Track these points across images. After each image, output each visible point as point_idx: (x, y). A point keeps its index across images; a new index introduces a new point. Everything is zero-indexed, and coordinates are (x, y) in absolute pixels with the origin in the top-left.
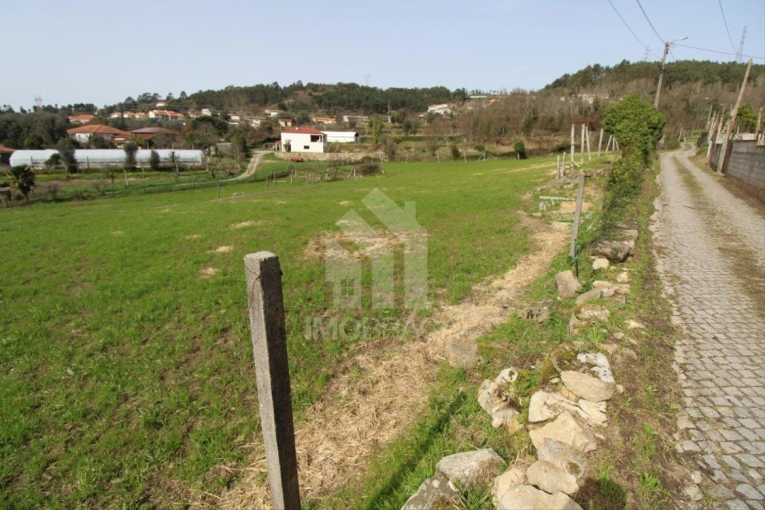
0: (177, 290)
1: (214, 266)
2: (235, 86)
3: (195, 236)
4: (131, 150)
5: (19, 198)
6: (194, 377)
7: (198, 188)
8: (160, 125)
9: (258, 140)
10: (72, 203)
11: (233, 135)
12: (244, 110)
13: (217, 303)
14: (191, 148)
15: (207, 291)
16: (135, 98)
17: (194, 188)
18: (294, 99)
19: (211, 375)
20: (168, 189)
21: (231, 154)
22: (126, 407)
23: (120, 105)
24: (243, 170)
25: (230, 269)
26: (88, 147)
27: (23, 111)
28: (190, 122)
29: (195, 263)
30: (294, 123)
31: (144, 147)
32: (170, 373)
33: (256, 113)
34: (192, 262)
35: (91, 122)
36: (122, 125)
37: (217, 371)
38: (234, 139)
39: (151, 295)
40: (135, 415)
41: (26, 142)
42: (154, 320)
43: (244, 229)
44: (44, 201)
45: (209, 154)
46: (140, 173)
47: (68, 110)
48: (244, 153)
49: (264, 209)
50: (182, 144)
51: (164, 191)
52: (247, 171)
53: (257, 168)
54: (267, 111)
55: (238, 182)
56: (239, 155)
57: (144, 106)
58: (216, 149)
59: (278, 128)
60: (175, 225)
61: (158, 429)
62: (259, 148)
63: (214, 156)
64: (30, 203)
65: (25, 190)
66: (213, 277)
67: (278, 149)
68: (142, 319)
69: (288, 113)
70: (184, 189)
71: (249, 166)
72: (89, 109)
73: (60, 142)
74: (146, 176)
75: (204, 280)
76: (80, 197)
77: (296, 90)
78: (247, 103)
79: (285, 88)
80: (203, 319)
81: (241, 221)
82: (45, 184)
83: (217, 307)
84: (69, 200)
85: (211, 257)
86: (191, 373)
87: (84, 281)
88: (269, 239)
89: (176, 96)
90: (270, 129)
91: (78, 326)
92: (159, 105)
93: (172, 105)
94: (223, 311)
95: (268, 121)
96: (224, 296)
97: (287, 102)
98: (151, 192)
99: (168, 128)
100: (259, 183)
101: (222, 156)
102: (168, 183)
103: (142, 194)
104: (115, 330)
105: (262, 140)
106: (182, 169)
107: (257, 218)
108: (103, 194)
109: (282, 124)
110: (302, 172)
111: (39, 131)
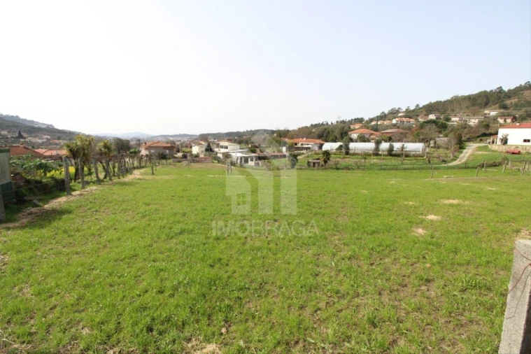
0: (395, 237)
1: (423, 228)
2: (460, 95)
3: (411, 203)
4: (378, 143)
5: (322, 166)
6: (401, 305)
7: (416, 169)
8: (398, 128)
9: (474, 135)
10: (343, 171)
11: (451, 132)
12: (465, 113)
13: (424, 258)
14: (416, 142)
15: (417, 245)
16: (386, 112)
17: (413, 169)
18: (518, 98)
19: (414, 310)
20: (395, 168)
21: (447, 146)
22: (357, 301)
23: (378, 117)
24: (455, 158)
25: (437, 234)
26: (356, 141)
27: (332, 124)
28: (419, 124)
29: (410, 222)
30: (514, 119)
31: (386, 141)
32: (385, 293)
33: (474, 114)
34: (407, 221)
35: (361, 128)
36: (376, 129)
37: (419, 309)
38: (451, 135)
39: (379, 236)
40: (362, 309)
41: (330, 139)
42: (379, 252)
43: (452, 206)
44: (332, 168)
45: (428, 146)
46: (380, 157)
47: (351, 122)
48: (458, 146)
49: (472, 192)
50: (410, 139)
51: (393, 169)
52: (458, 160)
53: (469, 157)
54: (486, 112)
55: (449, 168)
56: (454, 146)
57: (390, 116)
58: (435, 142)
59: (496, 125)
60: (399, 192)
61: (375, 328)
62: (473, 141)
63: (432, 147)
64: (326, 169)
65: (325, 162)
66: (422, 236)
67: (493, 142)
68: (372, 249)
69: (509, 111)
70: (405, 169)
71: (461, 155)
72: (360, 120)
73: (345, 139)
74: (383, 159)
75: (415, 236)
76: (347, 168)
77: (522, 90)
78: (468, 107)
79: (509, 90)
80: (412, 265)
81: (448, 199)
82: (334, 160)
83: (424, 260)
84: (342, 169)
85: (422, 221)
86: (400, 301)
87: (345, 215)
88: (476, 218)
89: (412, 108)
90: (487, 126)
91: (339, 240)
92: (400, 115)
93: (408, 114)
94: (428, 265)
95: (486, 119)
96: (429, 253)
97: (508, 102)
98: (384, 169)
99: (403, 129)
100: (469, 170)
101: (438, 148)
102: (396, 164)
103: (379, 170)
104: (357, 250)
105: (477, 135)
106: (407, 156)
107: (465, 198)
108: (359, 168)
109: (501, 121)
110: (518, 164)
111: (337, 133)
